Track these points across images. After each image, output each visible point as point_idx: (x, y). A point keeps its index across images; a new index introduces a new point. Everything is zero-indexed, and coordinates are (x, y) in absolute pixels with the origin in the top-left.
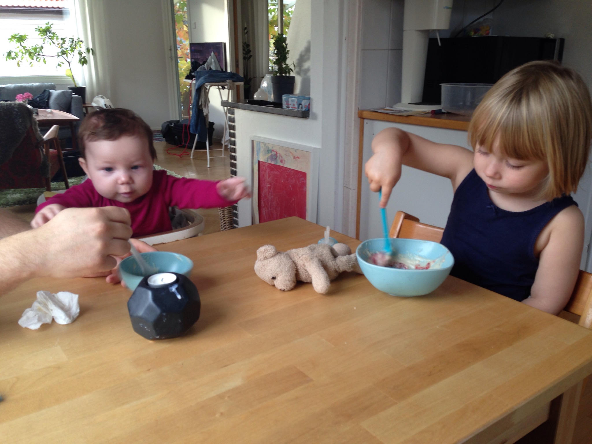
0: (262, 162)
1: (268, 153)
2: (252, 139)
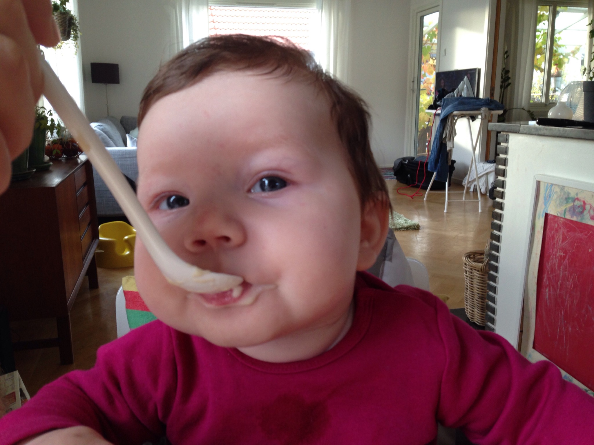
0: (551, 215)
1: (567, 203)
2: (538, 180)
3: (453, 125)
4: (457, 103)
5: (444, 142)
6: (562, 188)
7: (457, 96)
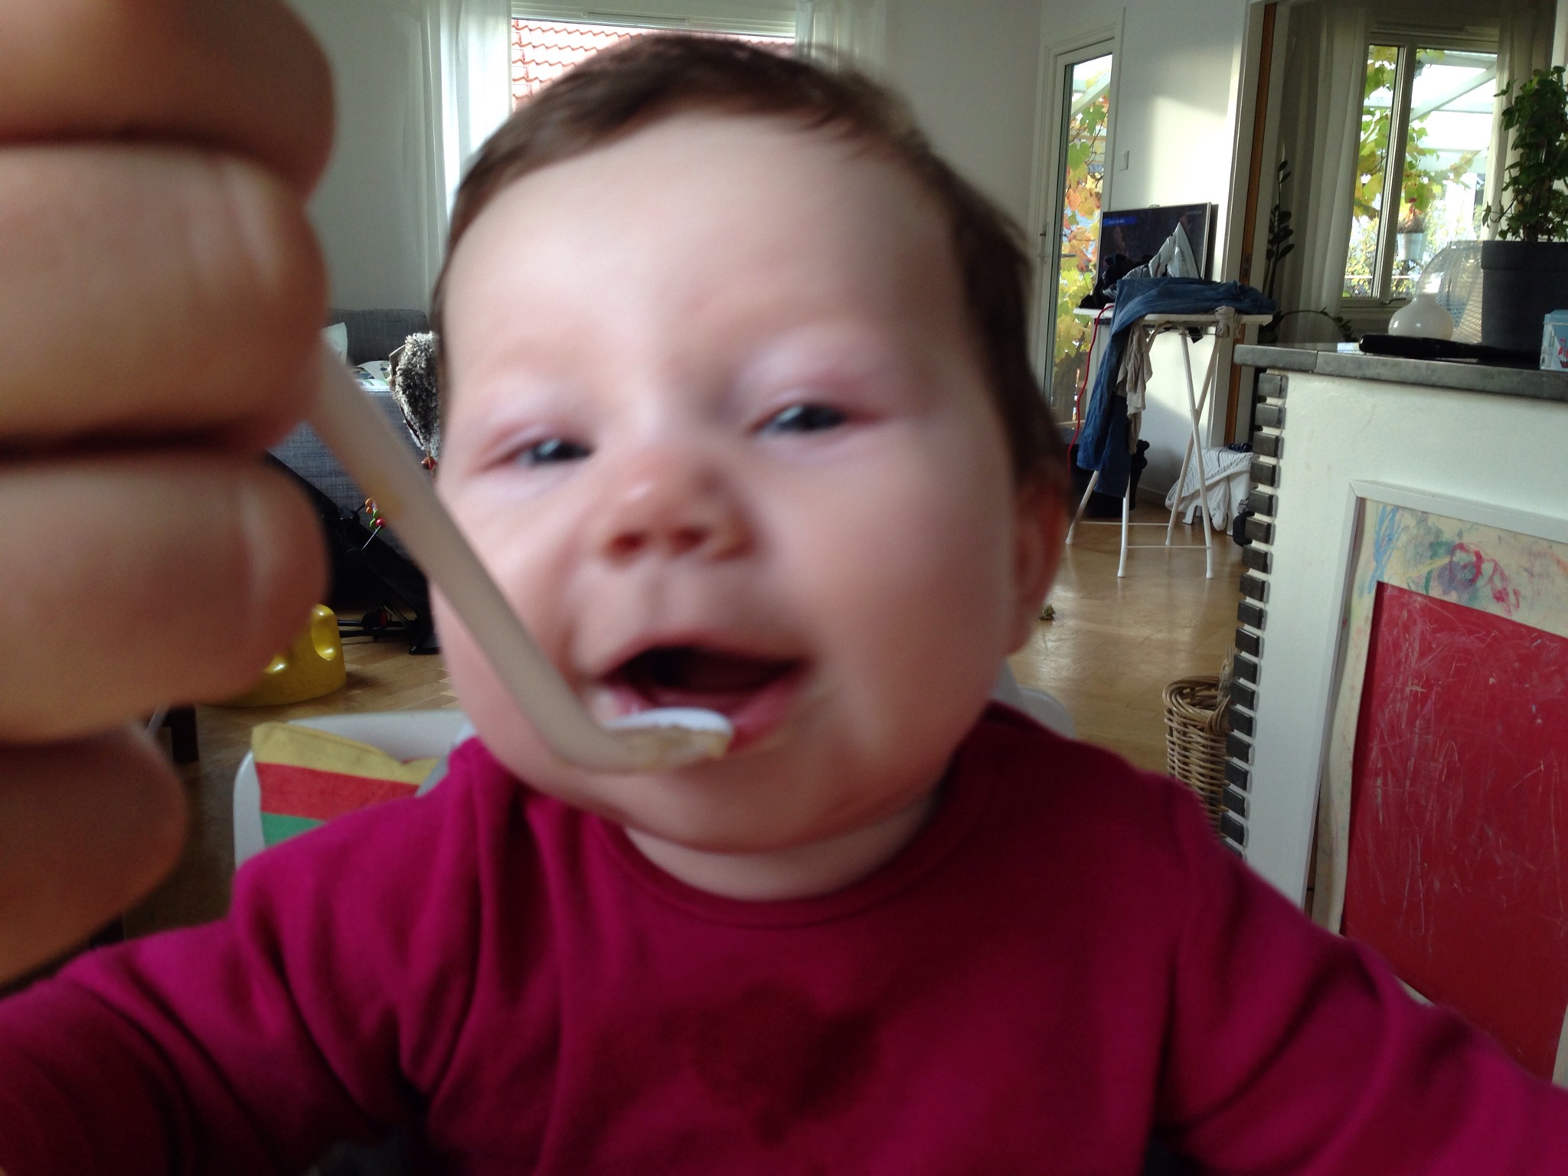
0: (1393, 587)
1: (1434, 555)
2: (1360, 495)
3: (1144, 350)
4: (1154, 292)
5: (1119, 393)
6: (1423, 517)
7: (1156, 273)
